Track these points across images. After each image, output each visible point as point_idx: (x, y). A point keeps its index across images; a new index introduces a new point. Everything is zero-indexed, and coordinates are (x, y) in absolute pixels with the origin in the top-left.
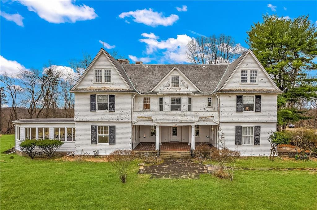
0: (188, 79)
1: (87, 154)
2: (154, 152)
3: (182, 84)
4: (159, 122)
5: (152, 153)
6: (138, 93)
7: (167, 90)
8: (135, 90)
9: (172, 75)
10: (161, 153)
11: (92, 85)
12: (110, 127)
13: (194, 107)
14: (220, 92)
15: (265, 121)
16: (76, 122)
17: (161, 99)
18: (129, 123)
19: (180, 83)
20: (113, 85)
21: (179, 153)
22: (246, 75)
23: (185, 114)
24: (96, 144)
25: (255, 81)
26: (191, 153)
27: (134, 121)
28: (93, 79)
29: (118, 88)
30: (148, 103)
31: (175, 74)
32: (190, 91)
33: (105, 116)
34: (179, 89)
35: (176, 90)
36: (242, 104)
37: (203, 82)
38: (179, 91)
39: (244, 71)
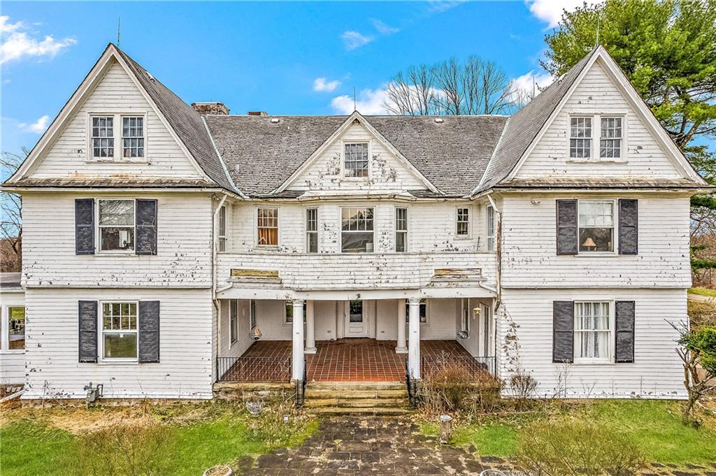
0: (395, 151)
1: (66, 397)
2: (288, 386)
3: (377, 165)
4: (304, 287)
5: (281, 389)
6: (241, 194)
7: (332, 184)
8: (233, 184)
9: (346, 137)
10: (308, 392)
11: (83, 167)
12: (143, 305)
13: (413, 238)
14: (505, 190)
15: (651, 285)
16: (29, 288)
17: (312, 214)
18: (204, 292)
19: (370, 165)
20: (152, 167)
21: (368, 388)
22: (588, 133)
23: (388, 261)
24: (95, 361)
25: (618, 155)
26: (409, 389)
27: (221, 287)
28: (84, 147)
29: (167, 175)
30: (273, 227)
31: (357, 134)
32: (404, 188)
33: (124, 271)
34: (369, 183)
35: (360, 184)
36: (576, 228)
37: (439, 162)
38: (368, 187)
39: (581, 121)
